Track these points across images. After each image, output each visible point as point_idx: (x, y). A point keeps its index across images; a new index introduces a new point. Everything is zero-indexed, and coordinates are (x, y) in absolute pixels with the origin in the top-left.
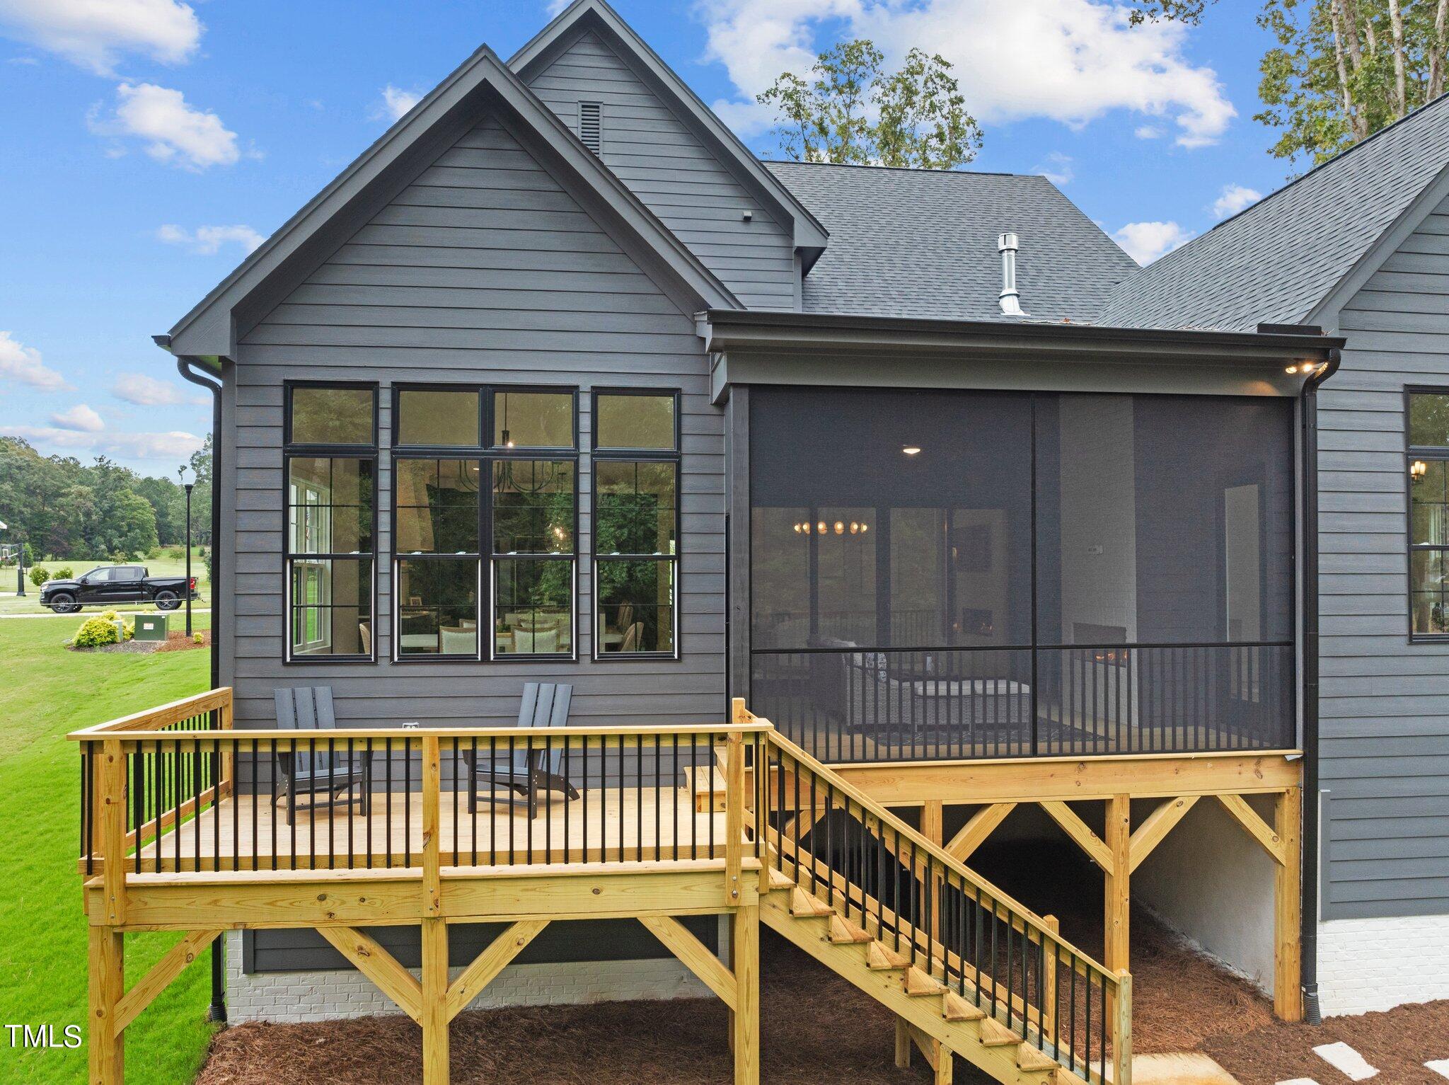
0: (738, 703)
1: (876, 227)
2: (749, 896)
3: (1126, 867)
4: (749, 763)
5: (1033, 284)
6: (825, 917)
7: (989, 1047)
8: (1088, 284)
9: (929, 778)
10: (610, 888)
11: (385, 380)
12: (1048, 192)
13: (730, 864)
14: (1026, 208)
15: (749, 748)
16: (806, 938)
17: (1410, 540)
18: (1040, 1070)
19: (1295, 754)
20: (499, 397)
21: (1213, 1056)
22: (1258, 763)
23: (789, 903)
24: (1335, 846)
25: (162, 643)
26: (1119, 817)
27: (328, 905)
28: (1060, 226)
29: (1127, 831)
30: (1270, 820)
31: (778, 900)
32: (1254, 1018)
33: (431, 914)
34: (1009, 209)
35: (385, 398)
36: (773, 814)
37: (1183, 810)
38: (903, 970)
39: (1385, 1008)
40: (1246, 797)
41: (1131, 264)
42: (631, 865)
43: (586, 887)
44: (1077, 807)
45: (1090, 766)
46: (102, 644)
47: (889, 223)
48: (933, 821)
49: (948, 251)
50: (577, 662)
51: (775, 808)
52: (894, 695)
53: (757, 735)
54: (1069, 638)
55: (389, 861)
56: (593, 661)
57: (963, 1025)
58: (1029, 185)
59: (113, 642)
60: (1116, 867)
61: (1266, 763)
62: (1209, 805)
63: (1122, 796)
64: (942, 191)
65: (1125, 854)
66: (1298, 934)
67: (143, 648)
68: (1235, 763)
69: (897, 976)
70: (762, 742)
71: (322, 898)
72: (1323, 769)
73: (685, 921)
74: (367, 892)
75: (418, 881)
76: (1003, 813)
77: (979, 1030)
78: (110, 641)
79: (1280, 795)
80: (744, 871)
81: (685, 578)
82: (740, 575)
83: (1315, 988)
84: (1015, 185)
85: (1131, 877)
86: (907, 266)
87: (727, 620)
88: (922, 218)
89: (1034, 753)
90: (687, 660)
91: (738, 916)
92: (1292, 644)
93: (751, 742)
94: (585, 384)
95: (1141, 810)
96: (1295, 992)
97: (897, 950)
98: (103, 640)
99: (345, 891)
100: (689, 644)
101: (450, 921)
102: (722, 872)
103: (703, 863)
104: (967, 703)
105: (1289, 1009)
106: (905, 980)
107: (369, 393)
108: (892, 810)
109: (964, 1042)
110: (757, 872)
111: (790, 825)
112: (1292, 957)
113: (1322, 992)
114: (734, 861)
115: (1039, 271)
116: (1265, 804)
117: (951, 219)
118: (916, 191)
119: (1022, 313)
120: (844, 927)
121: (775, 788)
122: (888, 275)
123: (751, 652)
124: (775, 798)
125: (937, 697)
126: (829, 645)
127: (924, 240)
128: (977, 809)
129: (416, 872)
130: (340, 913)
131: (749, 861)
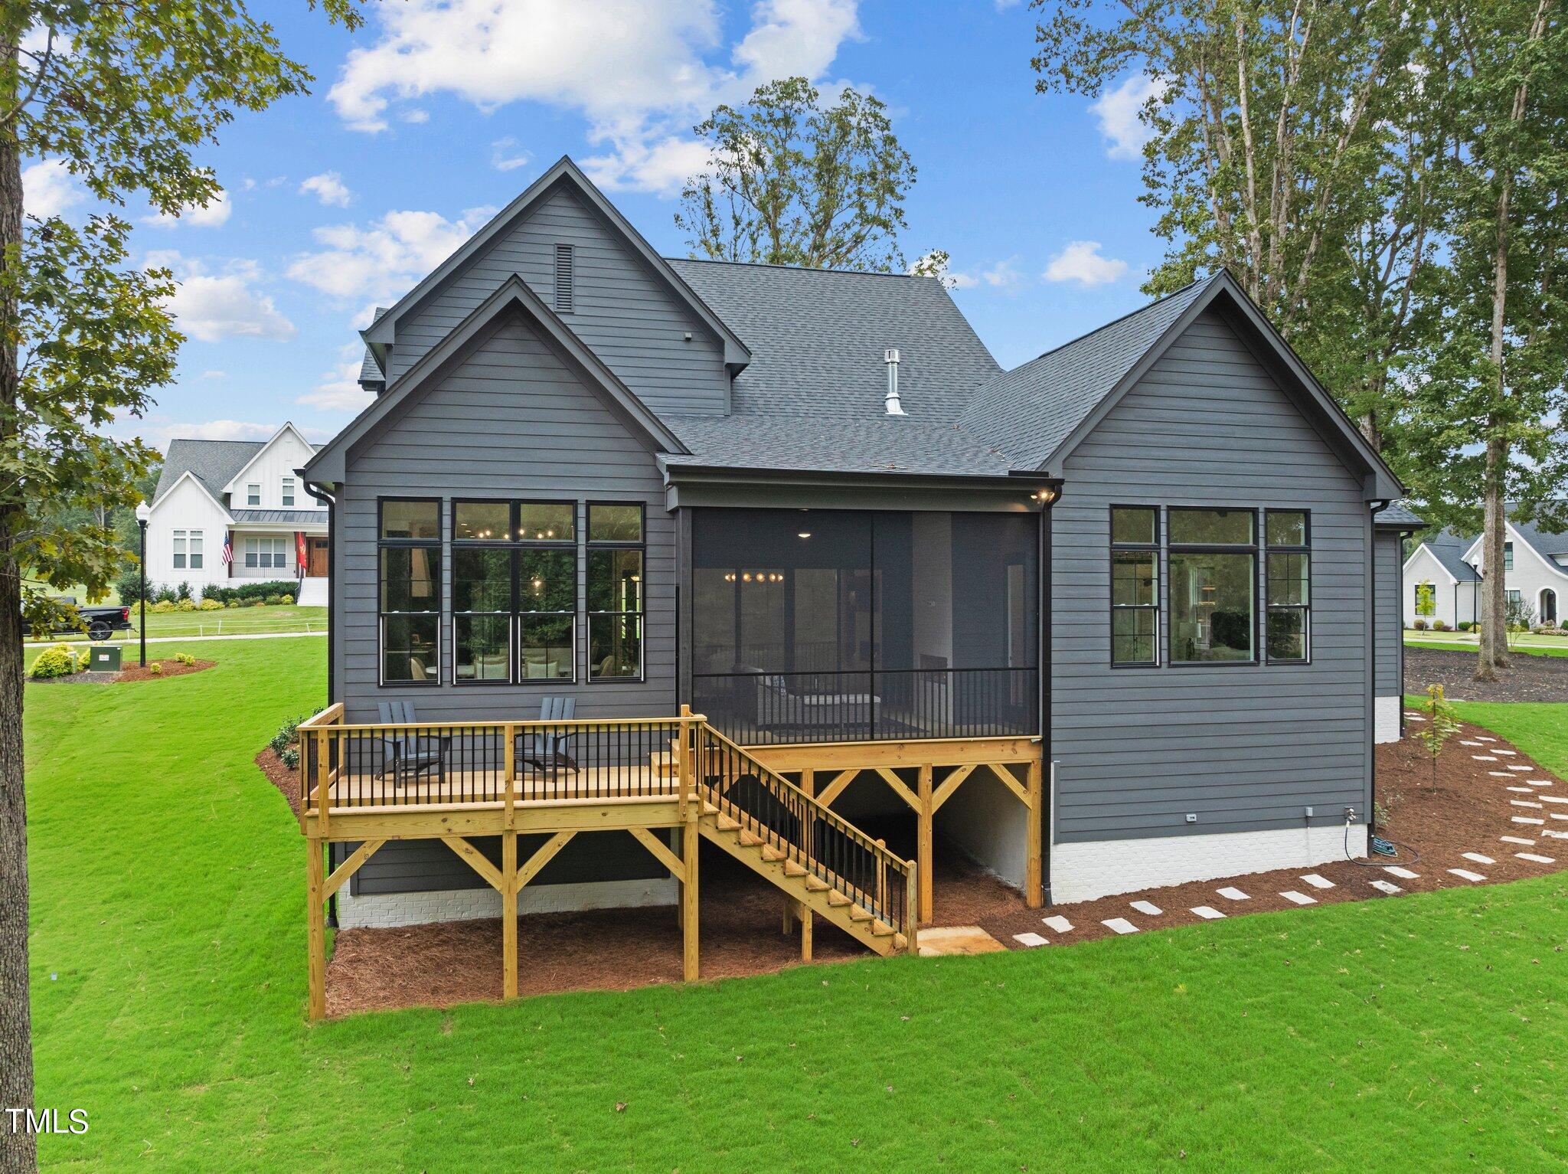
0: (685, 708)
1: (793, 330)
2: (693, 817)
3: (930, 810)
4: (692, 745)
5: (914, 385)
6: (737, 830)
7: (833, 907)
8: (956, 386)
9: (805, 754)
10: (612, 812)
11: (447, 496)
12: (938, 294)
13: (681, 797)
14: (918, 310)
15: (692, 731)
16: (726, 844)
17: (1112, 602)
18: (863, 921)
19: (1038, 738)
20: (524, 507)
21: (982, 927)
22: (1014, 744)
23: (716, 822)
24: (1062, 796)
25: (121, 674)
26: (925, 778)
27: (448, 825)
28: (943, 329)
29: (930, 788)
30: (1024, 782)
31: (709, 821)
32: (1013, 906)
33: (510, 828)
34: (904, 311)
35: (447, 508)
36: (706, 778)
37: (966, 774)
38: (782, 861)
39: (1094, 898)
40: (1006, 766)
41: (994, 366)
42: (624, 799)
43: (599, 811)
44: (900, 772)
45: (907, 746)
46: (60, 675)
47: (804, 326)
48: (808, 782)
49: (849, 354)
50: (576, 683)
51: (707, 774)
52: (791, 705)
53: (697, 723)
54: (917, 665)
55: (485, 798)
56: (587, 683)
57: (818, 894)
58: (923, 287)
59: (70, 673)
60: (924, 809)
61: (1020, 744)
62: (982, 772)
63: (927, 765)
64: (850, 294)
65: (930, 802)
66: (1039, 852)
67: (101, 678)
68: (1000, 744)
69: (779, 865)
70: (700, 727)
71: (444, 820)
72: (1055, 748)
73: (654, 831)
74: (470, 816)
75: (502, 810)
76: (852, 776)
77: (828, 897)
78: (67, 672)
79: (1029, 764)
80: (690, 802)
81: (649, 627)
82: (685, 627)
83: (1049, 886)
84: (911, 288)
85: (933, 816)
86: (815, 368)
87: (677, 655)
88: (831, 321)
89: (872, 739)
90: (650, 682)
91: (686, 830)
92: (1037, 669)
93: (694, 727)
94: (582, 498)
95: (940, 774)
96: (1038, 889)
97: (779, 849)
98: (61, 671)
99: (457, 816)
100: (651, 671)
101: (519, 833)
102: (676, 803)
103: (665, 797)
104: (837, 709)
105: (1034, 900)
106: (784, 867)
107: (435, 505)
108: (780, 774)
109: (818, 904)
110: (697, 802)
111: (717, 785)
112: (1036, 866)
113: (1054, 888)
114: (684, 796)
115: (920, 373)
116: (1019, 771)
117: (855, 322)
118: (828, 294)
119: (901, 413)
120: (747, 836)
121: (707, 762)
122: (800, 378)
123: (693, 676)
124: (707, 768)
125: (818, 705)
126: (746, 672)
127: (831, 343)
128: (837, 773)
129: (500, 804)
130: (456, 829)
131: (692, 796)
